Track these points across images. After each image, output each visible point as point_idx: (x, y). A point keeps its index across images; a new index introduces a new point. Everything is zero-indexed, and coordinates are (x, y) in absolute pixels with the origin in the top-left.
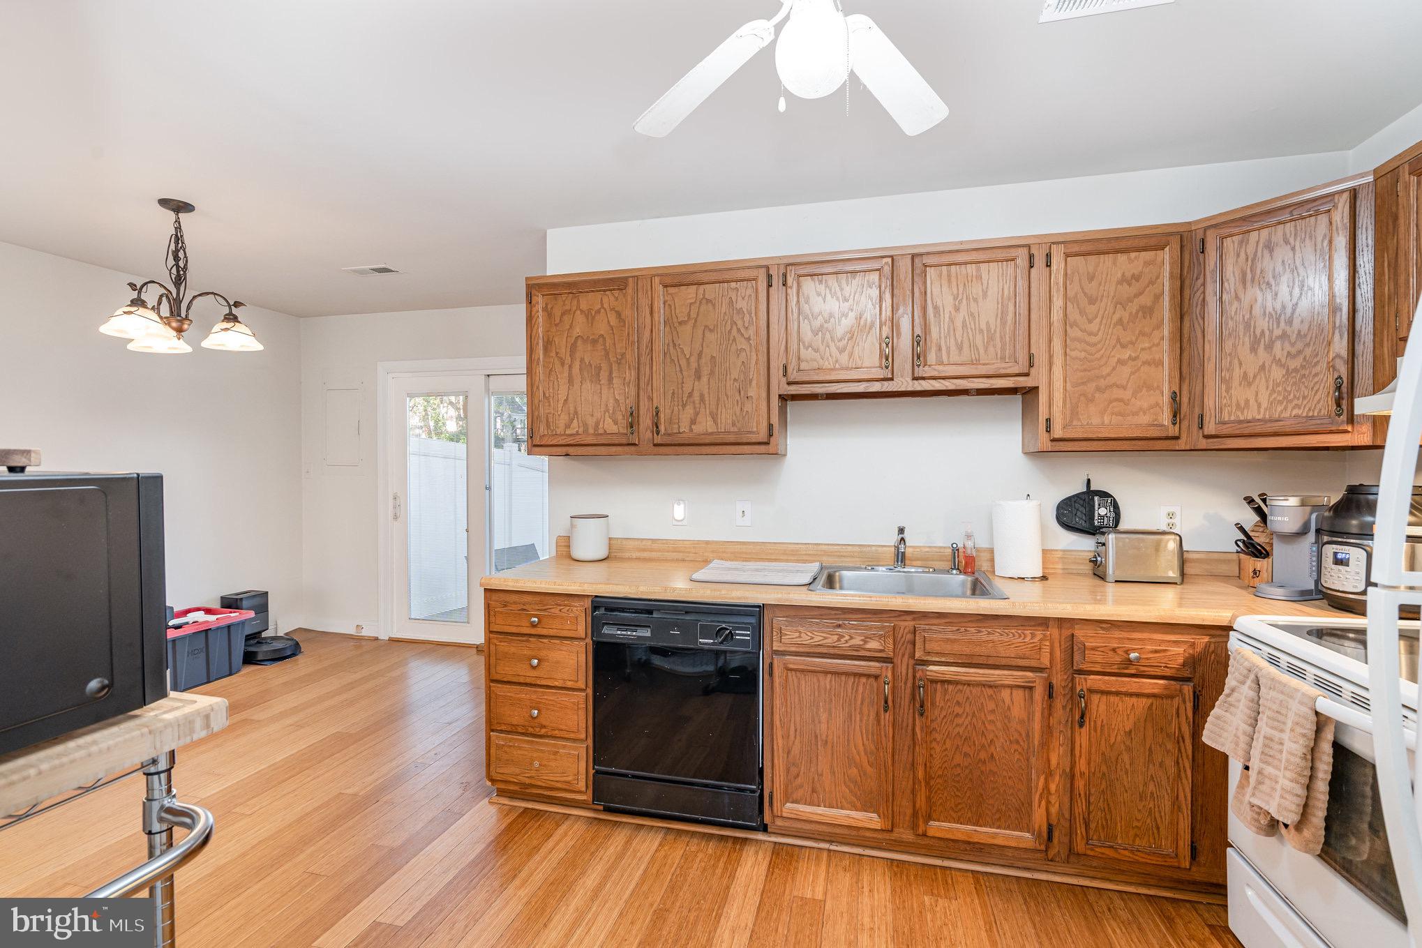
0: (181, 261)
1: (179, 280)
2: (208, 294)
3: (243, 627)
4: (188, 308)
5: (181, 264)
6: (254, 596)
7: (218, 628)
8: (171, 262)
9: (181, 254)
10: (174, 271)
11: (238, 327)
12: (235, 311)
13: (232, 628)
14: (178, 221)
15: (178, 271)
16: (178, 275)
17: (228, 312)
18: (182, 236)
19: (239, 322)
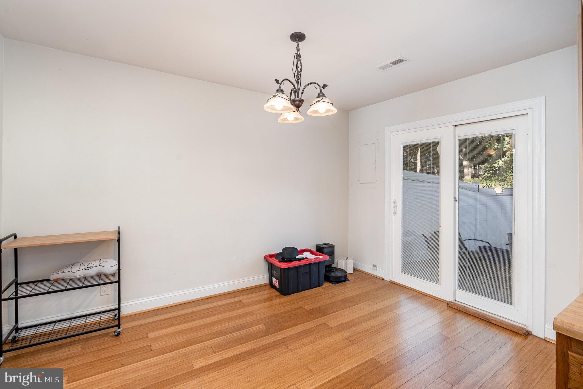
0: (299, 67)
1: (298, 78)
2: (311, 84)
3: (324, 263)
4: (302, 93)
5: (299, 70)
6: (329, 247)
7: (314, 263)
8: (295, 69)
9: (299, 64)
10: (296, 74)
11: (325, 99)
12: (323, 91)
13: (320, 264)
14: (298, 46)
15: (298, 73)
16: (298, 75)
17: (320, 92)
18: (300, 54)
19: (325, 97)
